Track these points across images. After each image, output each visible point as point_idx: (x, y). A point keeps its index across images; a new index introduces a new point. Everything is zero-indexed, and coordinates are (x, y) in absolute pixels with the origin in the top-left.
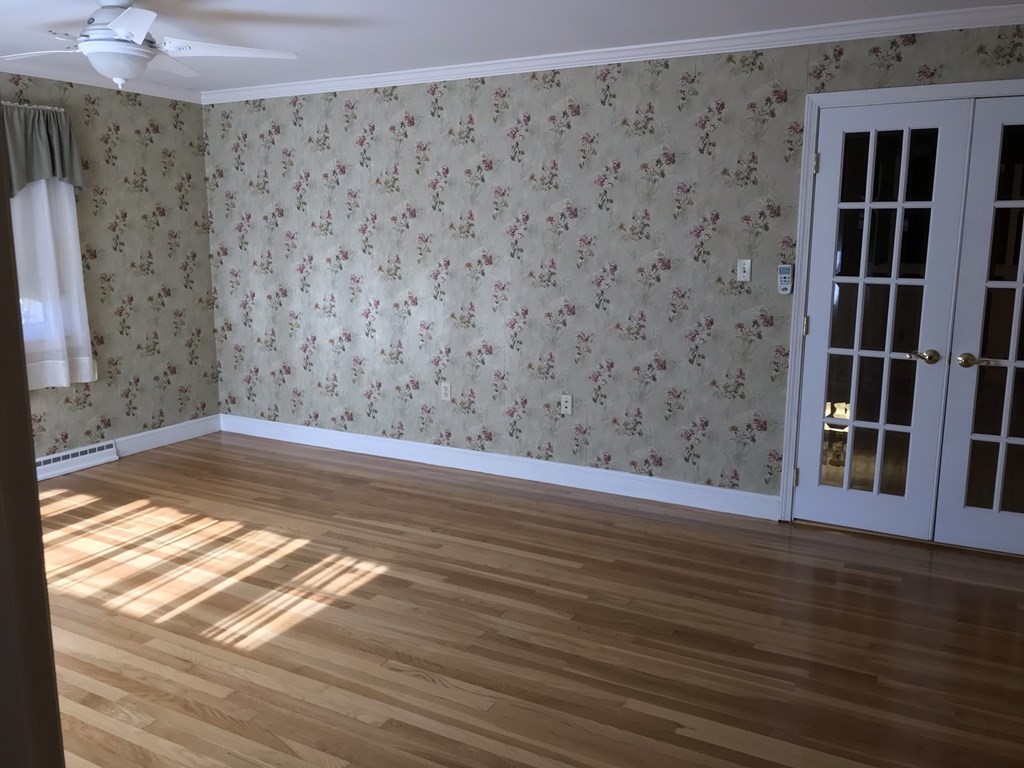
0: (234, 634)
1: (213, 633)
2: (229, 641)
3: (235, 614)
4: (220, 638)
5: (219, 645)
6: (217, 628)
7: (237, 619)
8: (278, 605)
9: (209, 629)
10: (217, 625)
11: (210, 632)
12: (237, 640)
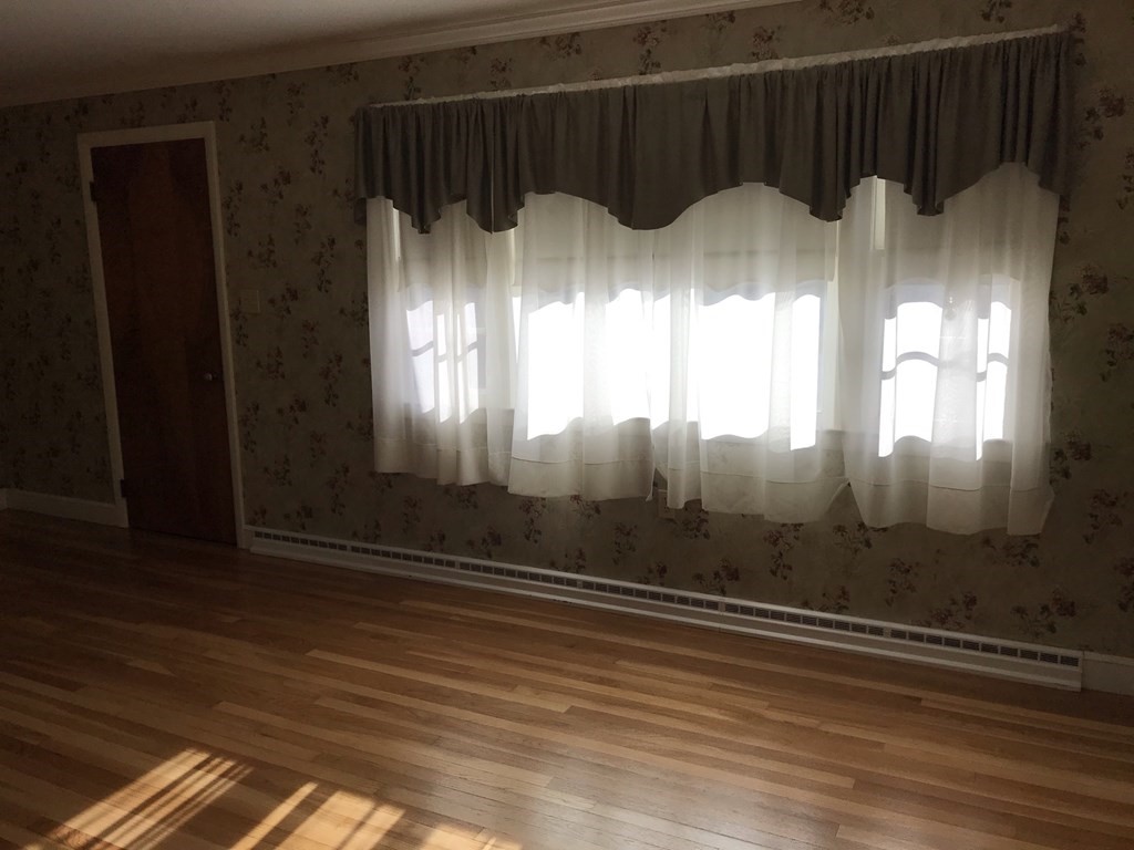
0: (209, 772)
1: (236, 771)
2: (217, 760)
3: (208, 802)
4: (228, 764)
5: (228, 755)
6: (231, 779)
7: (205, 794)
8: (141, 821)
9: (241, 777)
10: (233, 783)
11: (239, 774)
12: (206, 762)
